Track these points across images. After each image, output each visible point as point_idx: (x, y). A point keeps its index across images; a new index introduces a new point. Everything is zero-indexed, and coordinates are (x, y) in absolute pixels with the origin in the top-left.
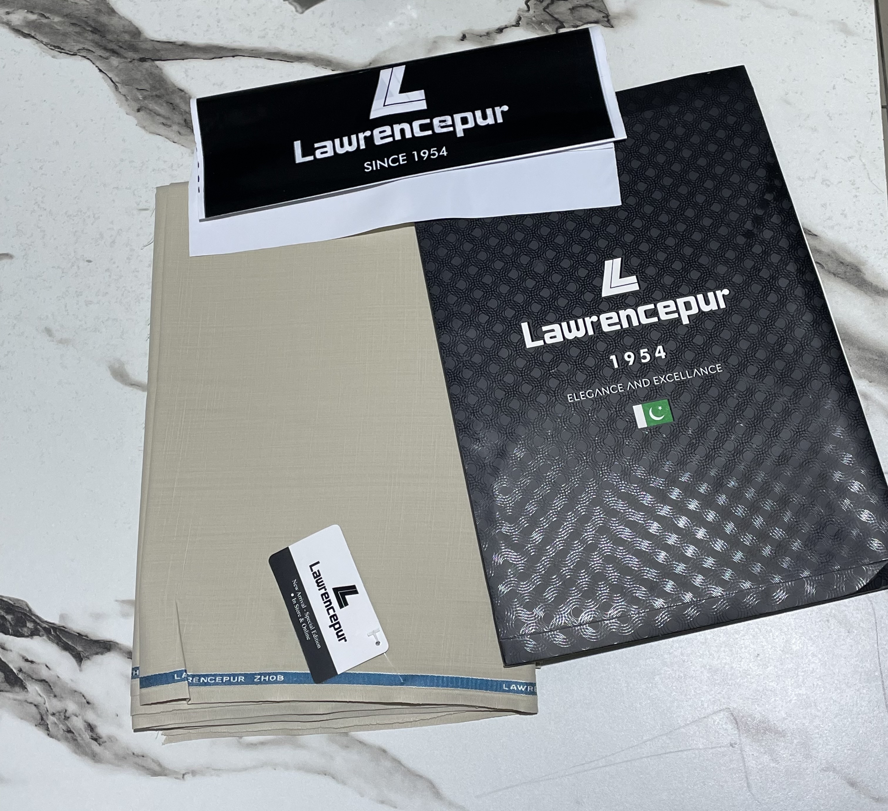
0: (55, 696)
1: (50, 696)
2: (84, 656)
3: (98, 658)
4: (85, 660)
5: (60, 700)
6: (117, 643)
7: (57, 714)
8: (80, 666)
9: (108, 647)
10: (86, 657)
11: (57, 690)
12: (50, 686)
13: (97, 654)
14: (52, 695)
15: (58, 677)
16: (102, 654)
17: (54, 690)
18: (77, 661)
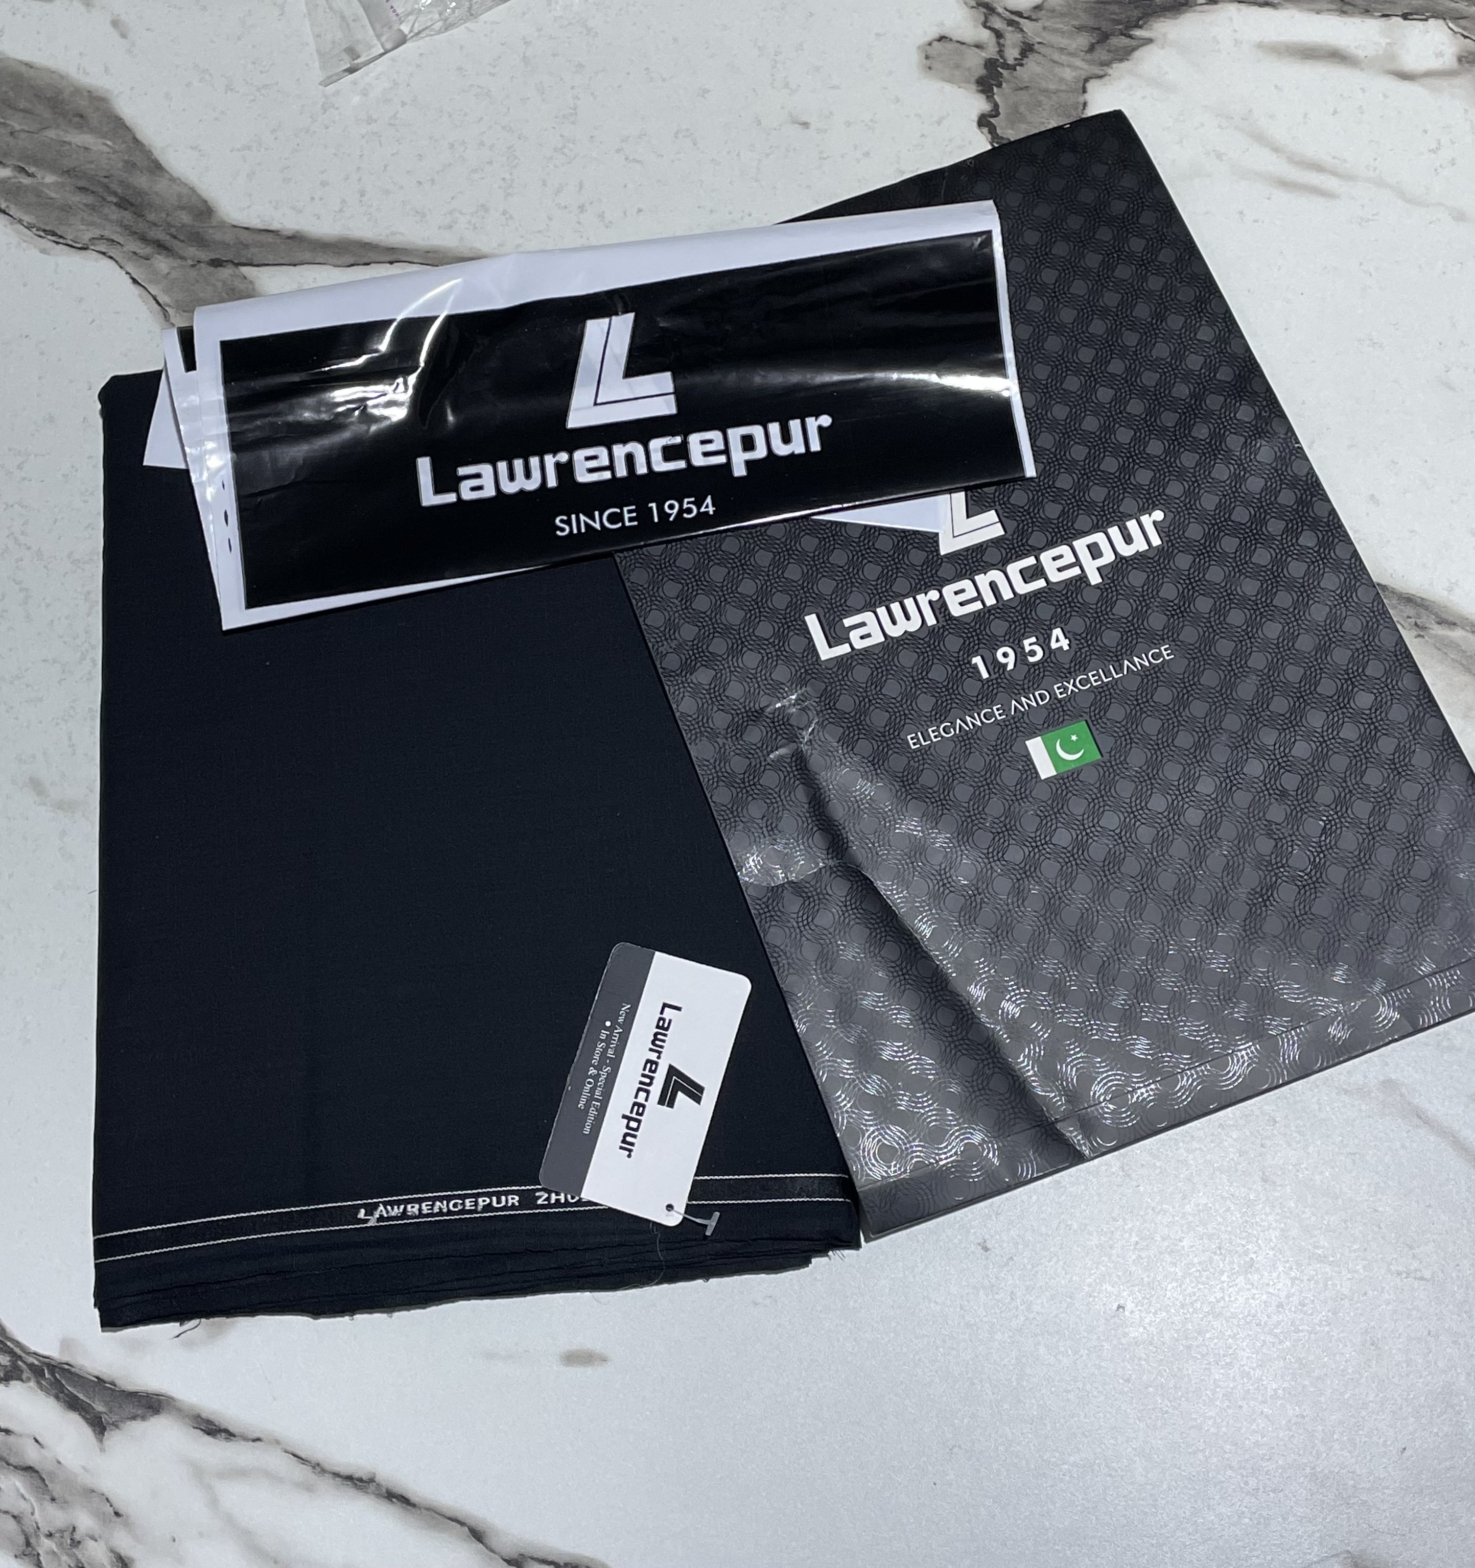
0: (53, 1499)
1: (44, 1499)
2: (108, 1423)
3: (137, 1427)
4: (111, 1430)
5: (62, 1508)
6: (172, 1398)
7: (57, 1535)
8: (101, 1441)
9: (156, 1405)
10: (113, 1424)
11: (56, 1489)
12: (43, 1480)
13: (134, 1418)
14: (48, 1497)
15: (59, 1462)
16: (143, 1418)
17: (50, 1486)
18: (94, 1431)
